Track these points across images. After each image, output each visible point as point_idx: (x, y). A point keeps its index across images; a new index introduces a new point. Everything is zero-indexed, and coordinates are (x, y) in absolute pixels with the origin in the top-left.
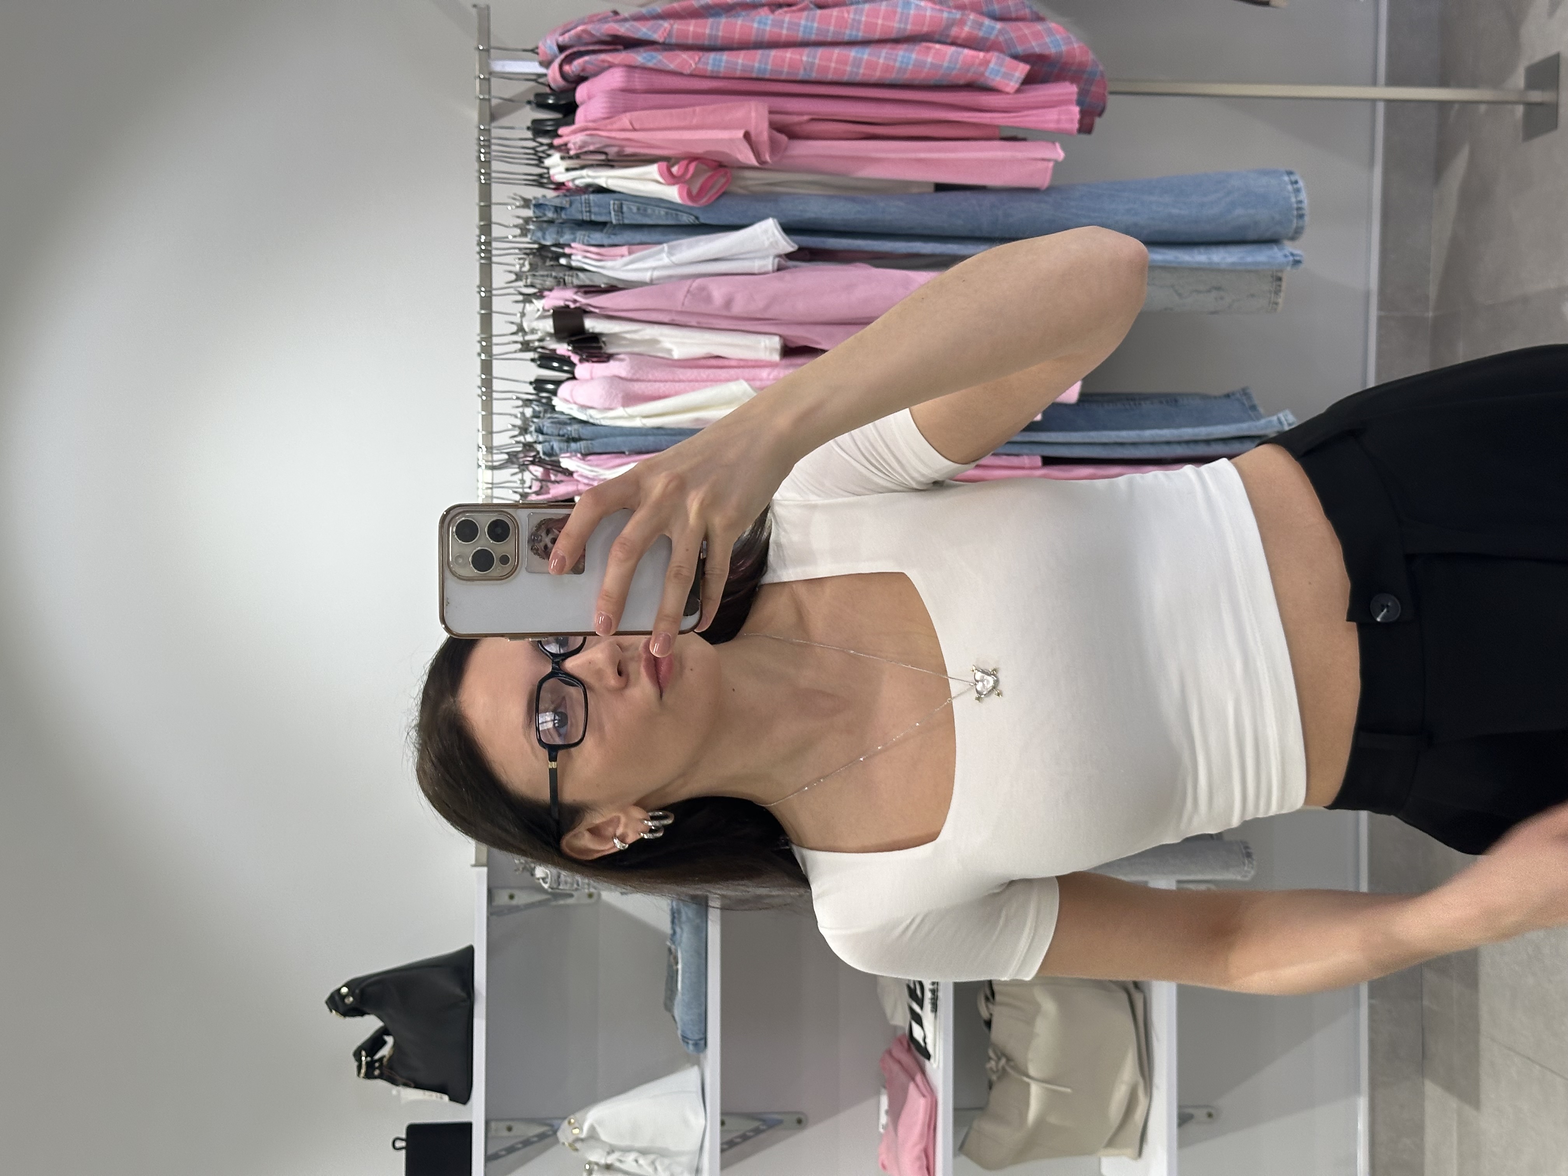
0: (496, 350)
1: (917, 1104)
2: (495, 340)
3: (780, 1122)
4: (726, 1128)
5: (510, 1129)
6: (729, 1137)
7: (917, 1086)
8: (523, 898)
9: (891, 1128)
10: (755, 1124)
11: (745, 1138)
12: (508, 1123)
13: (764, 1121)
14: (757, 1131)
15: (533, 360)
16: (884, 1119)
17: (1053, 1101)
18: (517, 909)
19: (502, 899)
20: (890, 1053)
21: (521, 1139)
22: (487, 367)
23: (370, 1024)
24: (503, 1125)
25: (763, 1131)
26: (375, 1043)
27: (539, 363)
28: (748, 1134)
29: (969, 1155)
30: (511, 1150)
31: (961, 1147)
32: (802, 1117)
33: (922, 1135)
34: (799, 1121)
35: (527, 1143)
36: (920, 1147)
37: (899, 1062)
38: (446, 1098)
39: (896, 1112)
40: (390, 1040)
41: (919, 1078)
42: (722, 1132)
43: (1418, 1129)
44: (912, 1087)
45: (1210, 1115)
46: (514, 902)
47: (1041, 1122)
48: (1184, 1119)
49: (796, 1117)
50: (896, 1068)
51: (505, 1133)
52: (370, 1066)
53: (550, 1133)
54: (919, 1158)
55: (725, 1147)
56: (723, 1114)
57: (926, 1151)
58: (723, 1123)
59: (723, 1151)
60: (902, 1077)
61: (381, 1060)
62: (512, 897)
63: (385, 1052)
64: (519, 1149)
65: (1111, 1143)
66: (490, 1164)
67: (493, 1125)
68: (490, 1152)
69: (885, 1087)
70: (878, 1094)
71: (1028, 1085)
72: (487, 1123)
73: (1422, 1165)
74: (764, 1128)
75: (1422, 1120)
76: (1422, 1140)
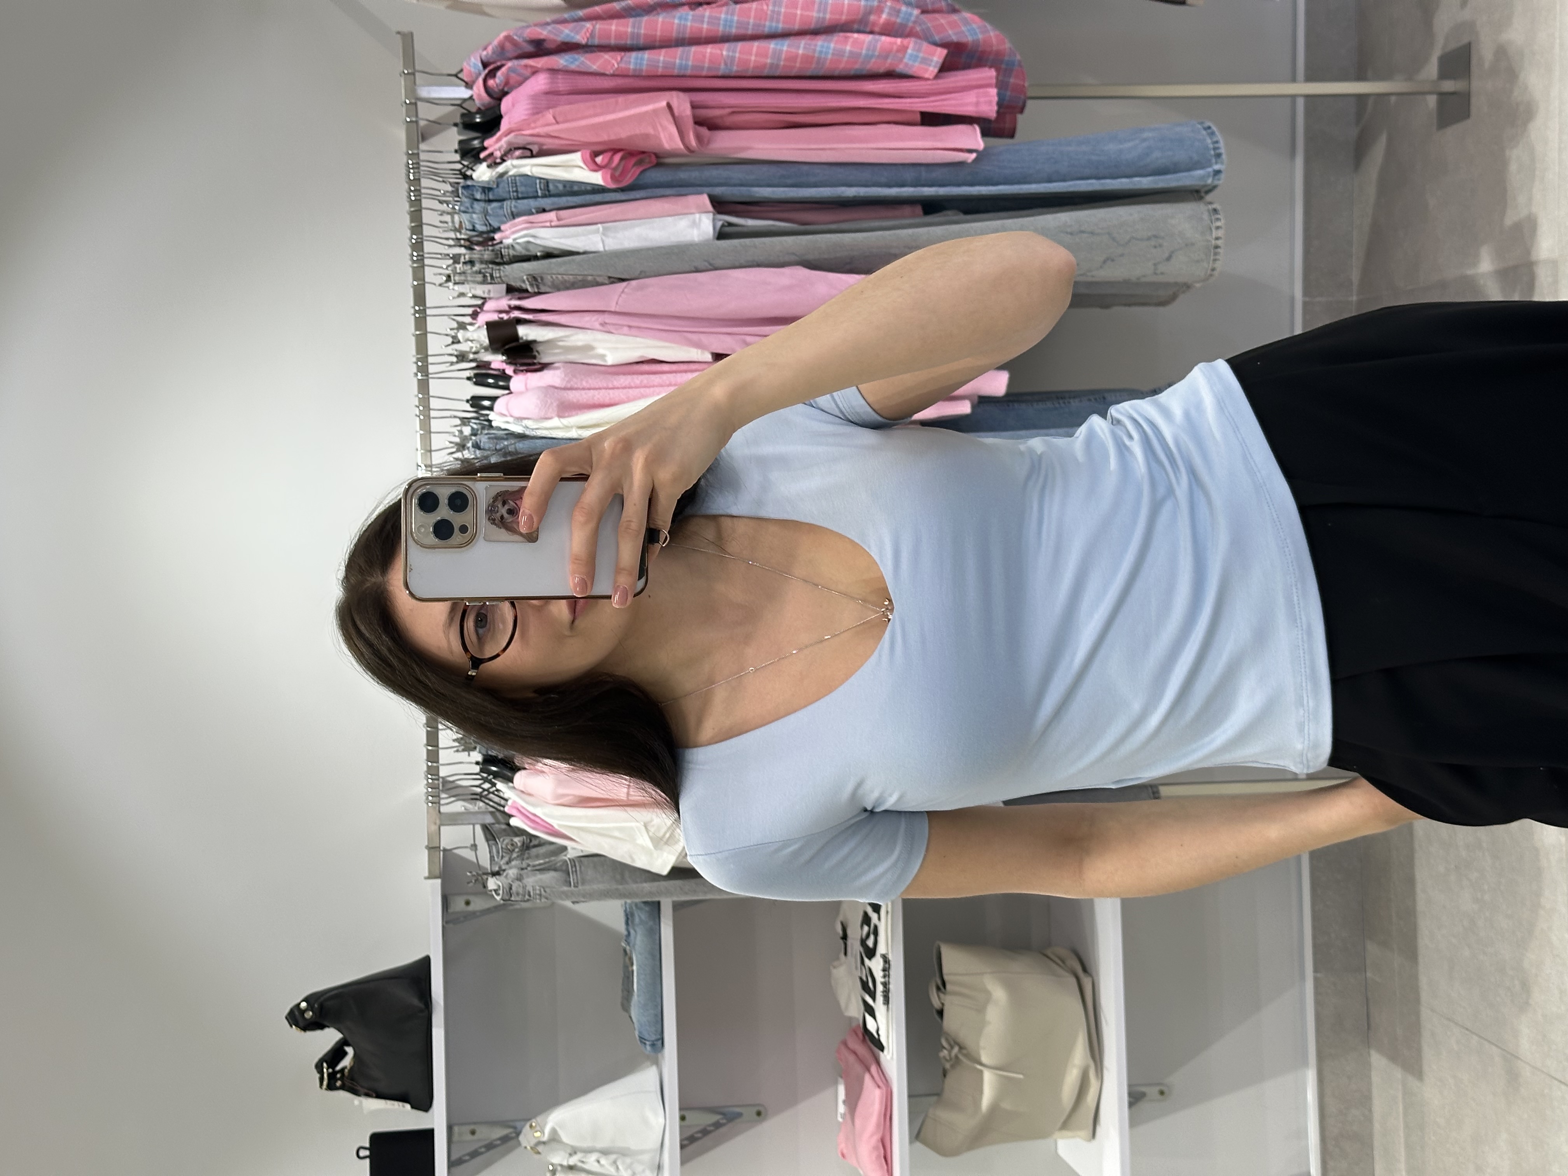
0: (432, 369)
1: (872, 1096)
2: (431, 360)
3: (740, 1115)
4: (686, 1123)
5: (473, 1133)
6: (688, 1133)
7: (872, 1077)
8: (478, 904)
9: (848, 1117)
10: (715, 1118)
11: (705, 1132)
12: (472, 1127)
13: (723, 1114)
14: (717, 1125)
15: (469, 379)
16: (842, 1109)
17: (1006, 1087)
18: (474, 914)
20: (845, 1043)
21: (485, 1143)
22: (424, 386)
23: (330, 1037)
24: (467, 1129)
25: (723, 1125)
26: (336, 1054)
27: (474, 380)
28: (708, 1128)
29: (925, 1143)
30: (474, 1154)
31: (917, 1135)
32: (761, 1109)
33: (878, 1125)
34: (759, 1114)
35: (490, 1146)
36: (877, 1137)
37: (855, 1053)
38: (408, 1106)
39: (853, 1101)
40: (350, 1050)
41: (874, 1069)
42: (681, 1128)
43: (1366, 1100)
44: (867, 1077)
45: (1162, 1093)
46: (471, 908)
47: (994, 1108)
48: (1135, 1098)
49: (754, 1110)
50: (851, 1058)
51: (469, 1137)
52: (332, 1077)
53: (514, 1135)
54: (876, 1148)
55: (686, 1142)
56: (683, 1109)
57: (882, 1141)
58: (683, 1118)
59: (682, 1147)
60: (858, 1068)
61: (343, 1070)
62: (468, 903)
63: (346, 1062)
64: (482, 1153)
65: (1065, 1125)
66: (453, 1170)
67: (456, 1129)
68: (454, 1157)
69: (842, 1077)
70: (836, 1083)
71: (981, 1072)
72: (450, 1128)
73: (1371, 1135)
74: (724, 1121)
75: (1370, 1091)
76: (1370, 1111)
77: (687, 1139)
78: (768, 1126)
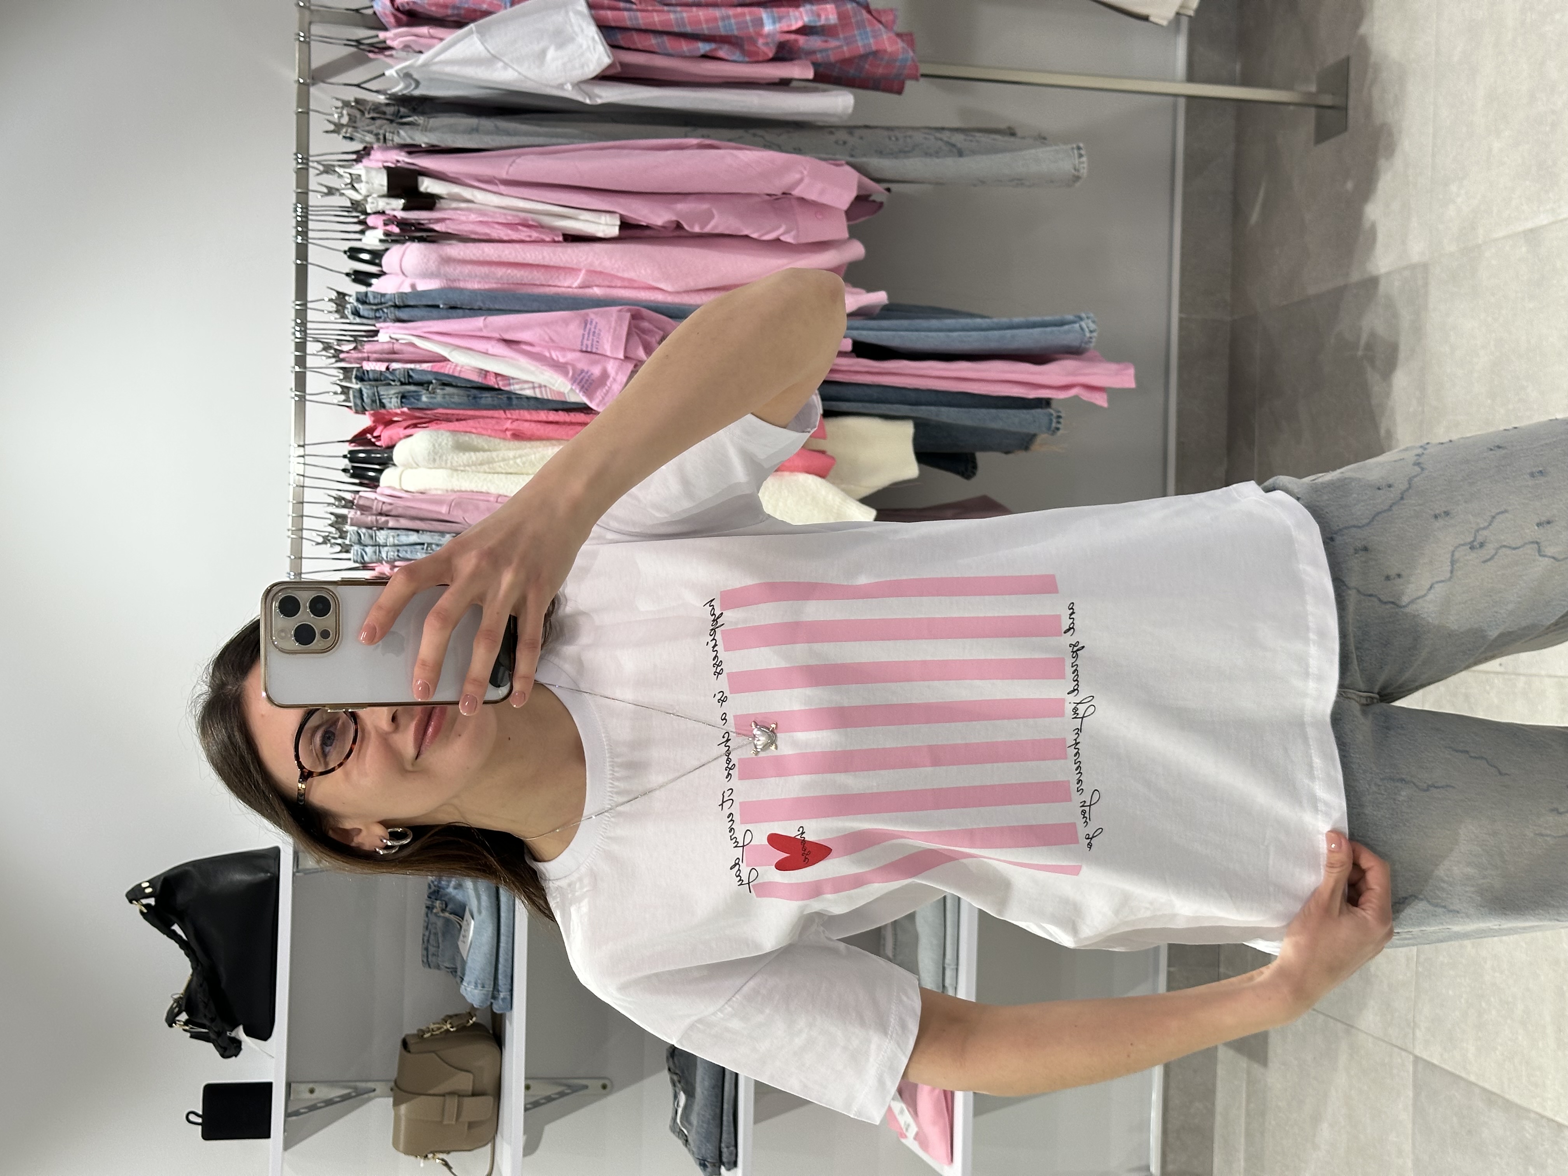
3: (586, 1087)
4: (531, 1092)
5: (312, 1091)
6: (533, 1099)
10: (560, 1089)
11: (549, 1099)
12: (311, 1086)
13: (569, 1086)
14: (562, 1095)
21: (323, 1100)
24: (304, 1088)
25: (568, 1094)
28: (552, 1096)
30: (313, 1108)
32: (606, 1082)
34: (604, 1087)
42: (526, 1096)
43: (1210, 1093)
49: (601, 1082)
51: (307, 1094)
53: (354, 1094)
55: (528, 1106)
56: (526, 1078)
58: (527, 1087)
59: (526, 1110)
64: (320, 1108)
66: (290, 1119)
67: (293, 1085)
68: (289, 1111)
72: (288, 1085)
73: (1212, 1129)
74: (569, 1091)
75: (1214, 1085)
76: (1213, 1103)
77: (530, 1103)
78: (613, 1100)
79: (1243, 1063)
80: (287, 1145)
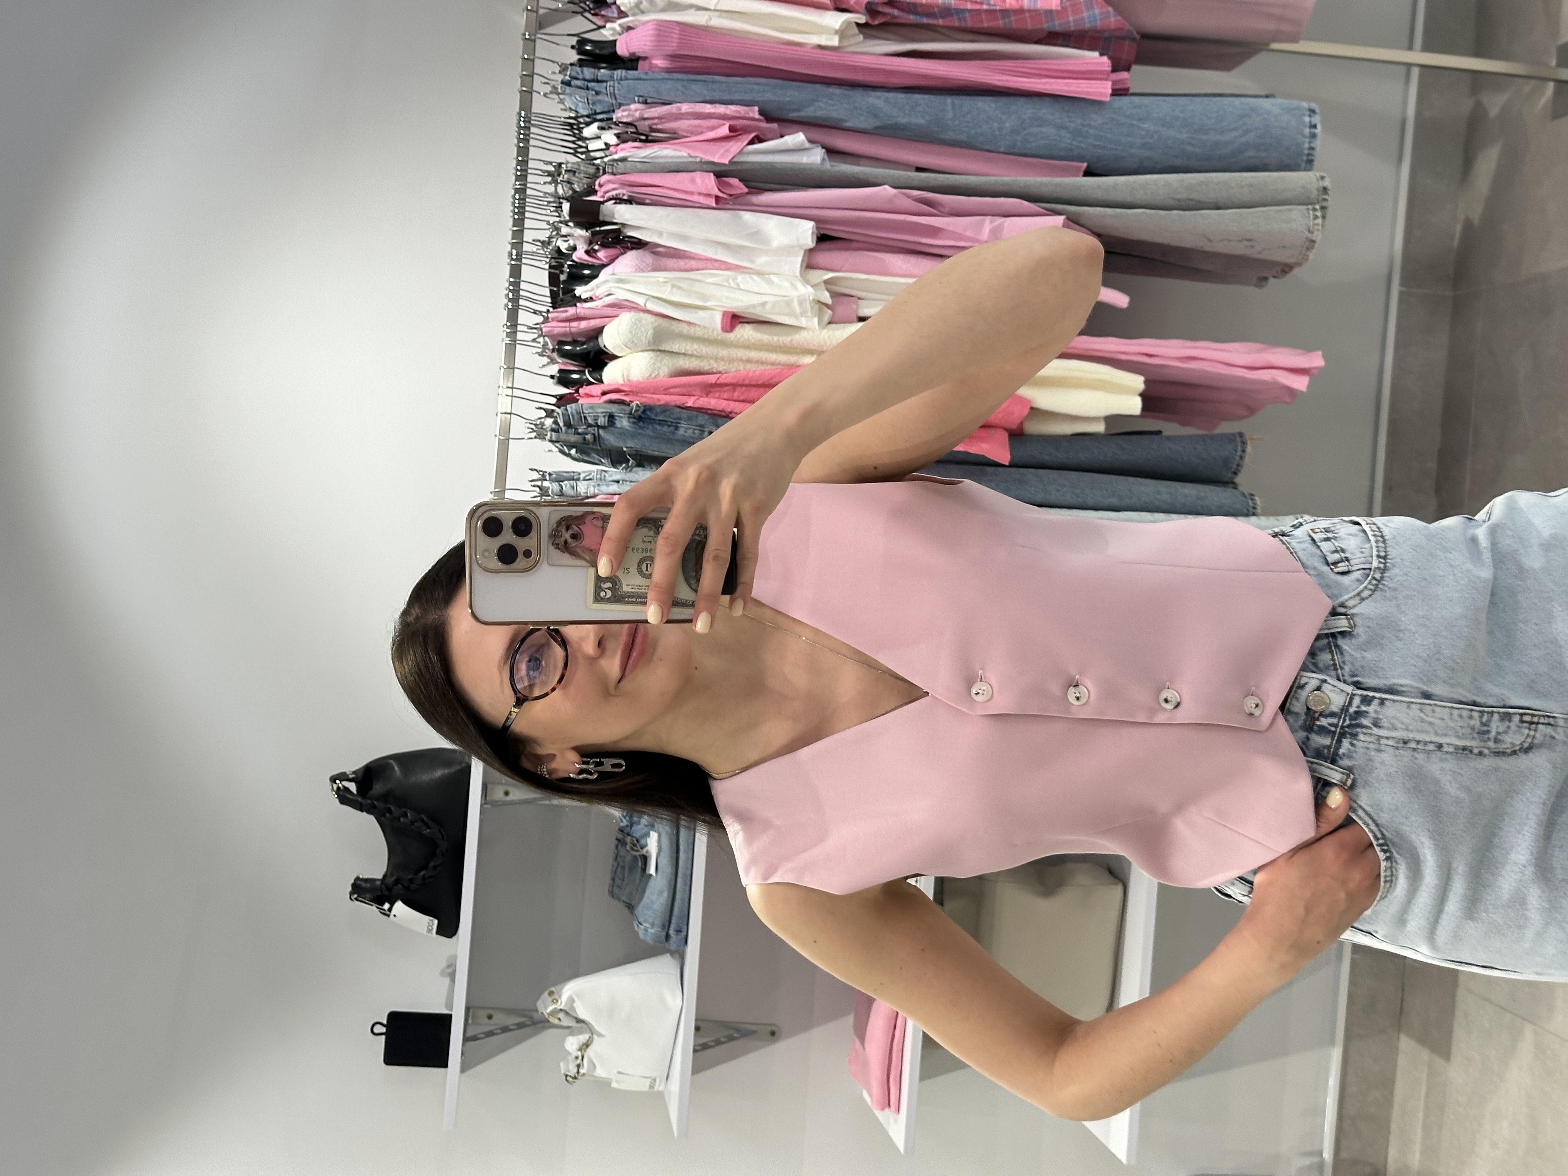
3: (755, 1033)
4: (699, 1033)
5: (490, 1017)
6: (702, 1041)
8: (517, 794)
10: (730, 1032)
11: (718, 1043)
13: (738, 1031)
14: (730, 1038)
18: (513, 803)
19: (498, 794)
21: (500, 1026)
24: (484, 1013)
25: (737, 1039)
28: (722, 1040)
30: (489, 1034)
32: (775, 1029)
34: (773, 1034)
43: (1387, 1083)
46: (510, 797)
49: (770, 1029)
51: (486, 1020)
53: (529, 1023)
55: (698, 1047)
56: (699, 1020)
58: (697, 1029)
59: (695, 1052)
62: (507, 793)
64: (497, 1034)
66: (467, 1044)
67: (473, 1010)
68: (469, 1034)
72: (468, 1009)
74: (737, 1036)
75: (1394, 1075)
76: (1392, 1093)
77: (700, 1045)
78: (782, 1048)
79: (1425, 1055)
80: (464, 1068)
